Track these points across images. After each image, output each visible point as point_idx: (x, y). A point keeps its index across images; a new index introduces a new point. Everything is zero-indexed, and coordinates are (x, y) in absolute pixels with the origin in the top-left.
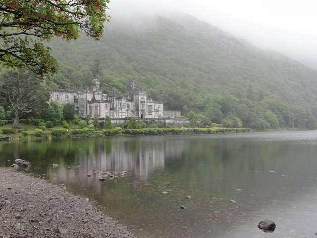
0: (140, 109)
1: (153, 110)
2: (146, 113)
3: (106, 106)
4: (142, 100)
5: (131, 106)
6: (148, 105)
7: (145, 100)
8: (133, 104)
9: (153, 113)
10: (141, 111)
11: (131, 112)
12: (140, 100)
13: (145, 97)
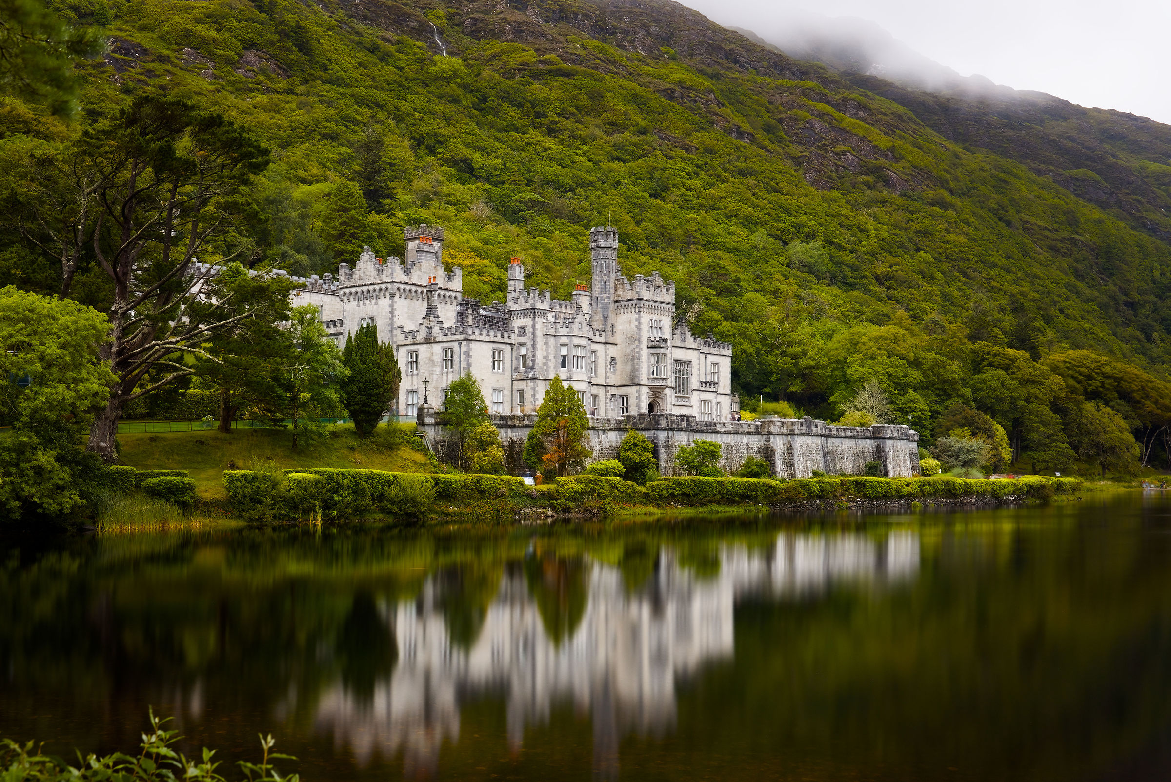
1: (694, 383)
2: (670, 396)
3: (496, 361)
4: (657, 335)
5: (601, 362)
6: (678, 361)
7: (667, 334)
8: (612, 351)
9: (695, 398)
10: (652, 388)
11: (601, 392)
12: (646, 334)
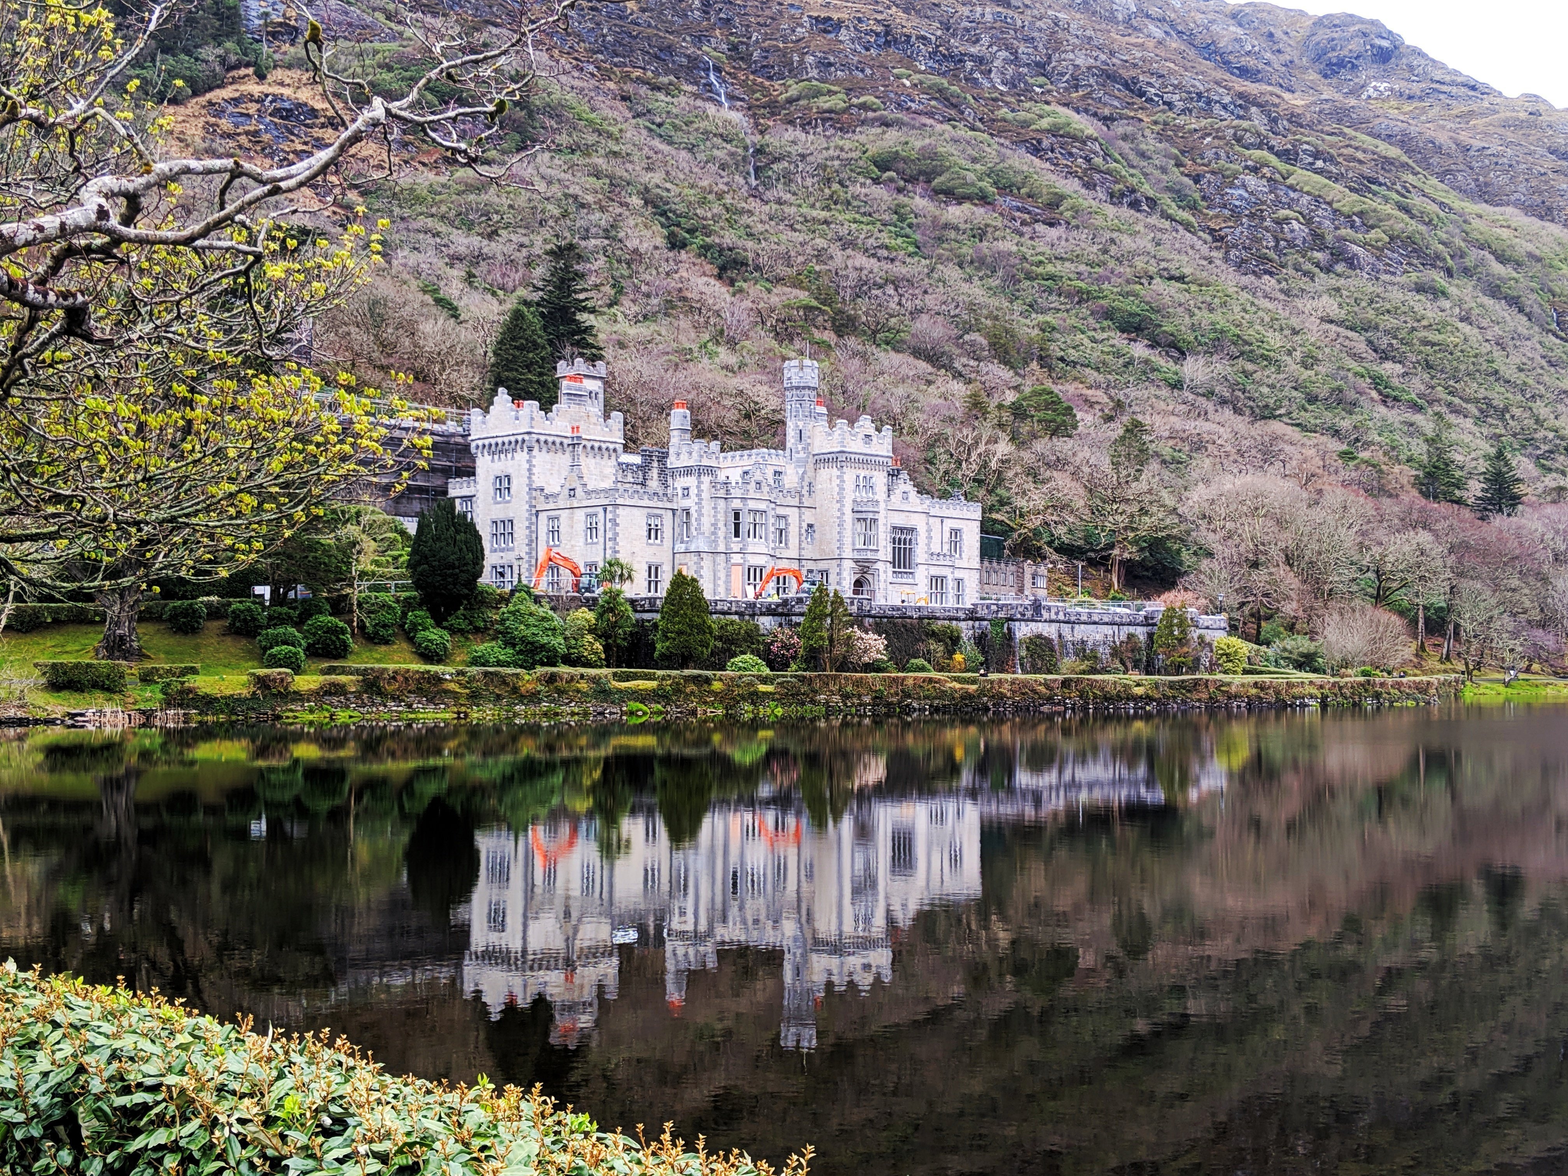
2: (884, 572)
3: (653, 530)
4: (866, 496)
5: (794, 529)
6: (897, 528)
8: (809, 516)
9: (922, 575)
10: (856, 561)
13: (880, 479)
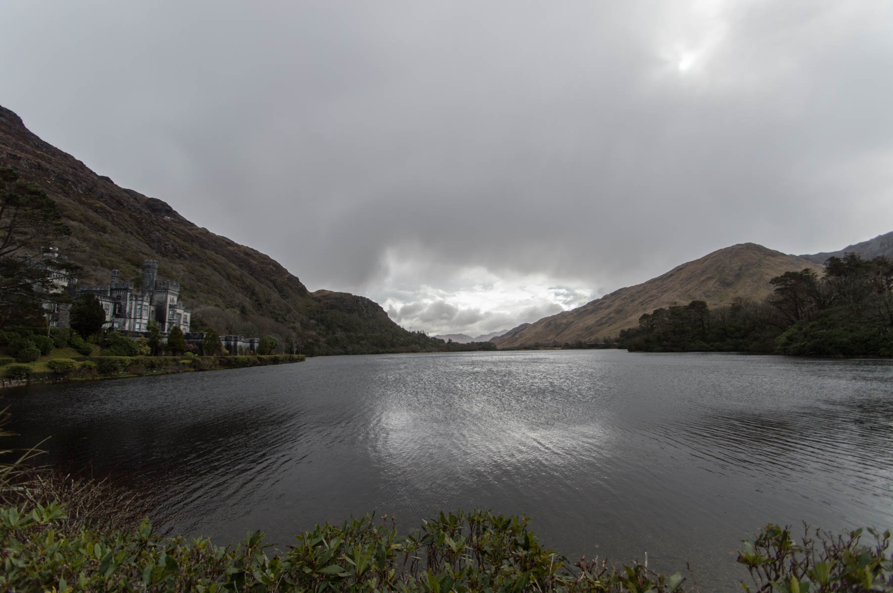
0: (167, 320)
1: (182, 323)
4: (172, 303)
6: (178, 314)
7: (175, 304)
12: (169, 303)
